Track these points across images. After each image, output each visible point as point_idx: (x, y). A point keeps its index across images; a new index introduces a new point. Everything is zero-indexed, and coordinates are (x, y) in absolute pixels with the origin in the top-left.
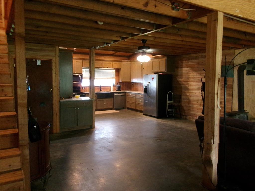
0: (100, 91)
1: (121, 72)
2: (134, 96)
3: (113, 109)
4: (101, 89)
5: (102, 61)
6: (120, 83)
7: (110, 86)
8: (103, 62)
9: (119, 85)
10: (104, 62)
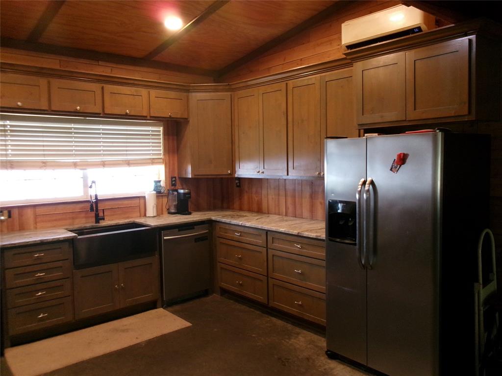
0: (97, 221)
1: (190, 135)
2: (260, 241)
3: (159, 303)
4: (101, 214)
5: (98, 81)
6: (185, 181)
7: (144, 197)
8: (103, 88)
9: (182, 191)
10: (109, 88)
